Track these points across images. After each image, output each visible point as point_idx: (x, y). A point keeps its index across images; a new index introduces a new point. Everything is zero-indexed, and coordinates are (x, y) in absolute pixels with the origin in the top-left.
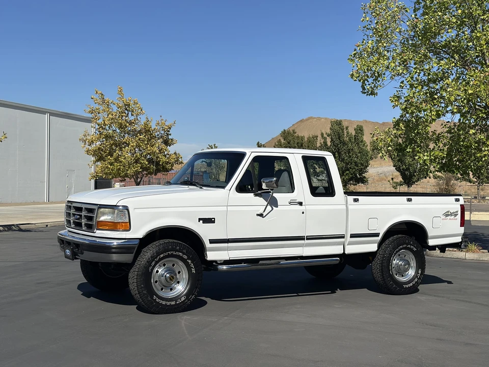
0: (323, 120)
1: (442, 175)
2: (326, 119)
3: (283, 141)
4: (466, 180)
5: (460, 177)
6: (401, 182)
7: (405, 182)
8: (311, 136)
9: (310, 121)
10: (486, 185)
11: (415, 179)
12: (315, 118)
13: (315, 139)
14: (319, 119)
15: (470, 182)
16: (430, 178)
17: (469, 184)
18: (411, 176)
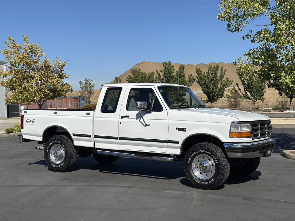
0: (151, 63)
1: (232, 95)
2: (153, 63)
3: (132, 76)
4: (246, 98)
5: (243, 96)
6: (207, 100)
7: (209, 100)
8: (150, 73)
9: (143, 64)
10: (259, 100)
11: (215, 98)
12: (146, 62)
13: (153, 74)
14: (149, 63)
15: (249, 99)
16: (224, 97)
17: (248, 100)
18: (214, 96)
